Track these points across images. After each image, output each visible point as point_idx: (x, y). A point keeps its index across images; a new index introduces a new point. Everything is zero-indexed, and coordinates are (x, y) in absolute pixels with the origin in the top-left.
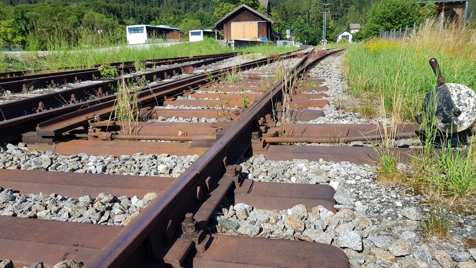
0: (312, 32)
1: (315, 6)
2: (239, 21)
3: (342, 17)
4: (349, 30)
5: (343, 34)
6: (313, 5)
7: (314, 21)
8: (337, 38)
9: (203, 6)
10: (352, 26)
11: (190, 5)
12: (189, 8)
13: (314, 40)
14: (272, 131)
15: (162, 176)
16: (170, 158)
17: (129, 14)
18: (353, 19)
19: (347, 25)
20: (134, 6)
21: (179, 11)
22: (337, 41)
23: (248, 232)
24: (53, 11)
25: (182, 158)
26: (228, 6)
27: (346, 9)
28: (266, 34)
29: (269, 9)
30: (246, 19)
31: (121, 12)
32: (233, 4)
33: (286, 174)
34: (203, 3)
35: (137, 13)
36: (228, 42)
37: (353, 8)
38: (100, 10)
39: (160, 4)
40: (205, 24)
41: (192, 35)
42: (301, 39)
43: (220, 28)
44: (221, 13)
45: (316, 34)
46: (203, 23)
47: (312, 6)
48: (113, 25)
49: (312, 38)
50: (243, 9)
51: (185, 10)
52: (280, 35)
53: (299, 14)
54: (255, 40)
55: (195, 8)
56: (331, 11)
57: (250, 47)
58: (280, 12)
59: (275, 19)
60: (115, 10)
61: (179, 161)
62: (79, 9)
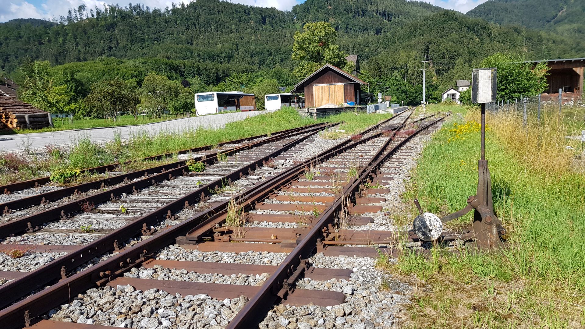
0: (412, 90)
1: (415, 60)
2: (323, 82)
3: (448, 72)
4: (456, 88)
5: (449, 92)
6: (412, 58)
7: (414, 77)
8: (441, 96)
9: (280, 60)
10: (459, 83)
11: (264, 60)
12: (264, 64)
13: (414, 99)
14: (331, 236)
15: (267, 264)
16: (269, 254)
17: (194, 72)
18: (462, 74)
19: (454, 80)
20: (200, 62)
21: (252, 67)
22: (442, 100)
23: (309, 288)
24: (106, 70)
25: (277, 254)
26: (310, 65)
27: (452, 62)
28: (354, 98)
29: (358, 67)
30: (330, 80)
31: (184, 70)
32: (316, 62)
33: (333, 264)
34: (281, 58)
35: (203, 70)
36: (310, 111)
37: (460, 61)
38: (160, 68)
39: (230, 60)
40: (282, 83)
41: (267, 99)
42: (398, 98)
43: (300, 91)
44: (302, 73)
45: (417, 92)
46: (280, 82)
47: (410, 59)
48: (177, 88)
49: (411, 96)
50: (327, 69)
51: (260, 66)
52: (371, 96)
53: (395, 69)
54: (340, 106)
55: (270, 63)
56: (434, 64)
57: (336, 116)
58: (372, 67)
59: (366, 77)
60: (177, 67)
61: (275, 256)
62: (136, 67)
